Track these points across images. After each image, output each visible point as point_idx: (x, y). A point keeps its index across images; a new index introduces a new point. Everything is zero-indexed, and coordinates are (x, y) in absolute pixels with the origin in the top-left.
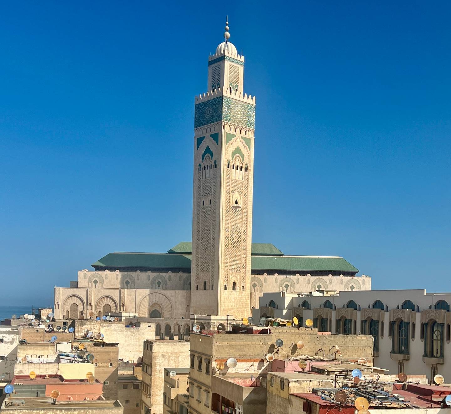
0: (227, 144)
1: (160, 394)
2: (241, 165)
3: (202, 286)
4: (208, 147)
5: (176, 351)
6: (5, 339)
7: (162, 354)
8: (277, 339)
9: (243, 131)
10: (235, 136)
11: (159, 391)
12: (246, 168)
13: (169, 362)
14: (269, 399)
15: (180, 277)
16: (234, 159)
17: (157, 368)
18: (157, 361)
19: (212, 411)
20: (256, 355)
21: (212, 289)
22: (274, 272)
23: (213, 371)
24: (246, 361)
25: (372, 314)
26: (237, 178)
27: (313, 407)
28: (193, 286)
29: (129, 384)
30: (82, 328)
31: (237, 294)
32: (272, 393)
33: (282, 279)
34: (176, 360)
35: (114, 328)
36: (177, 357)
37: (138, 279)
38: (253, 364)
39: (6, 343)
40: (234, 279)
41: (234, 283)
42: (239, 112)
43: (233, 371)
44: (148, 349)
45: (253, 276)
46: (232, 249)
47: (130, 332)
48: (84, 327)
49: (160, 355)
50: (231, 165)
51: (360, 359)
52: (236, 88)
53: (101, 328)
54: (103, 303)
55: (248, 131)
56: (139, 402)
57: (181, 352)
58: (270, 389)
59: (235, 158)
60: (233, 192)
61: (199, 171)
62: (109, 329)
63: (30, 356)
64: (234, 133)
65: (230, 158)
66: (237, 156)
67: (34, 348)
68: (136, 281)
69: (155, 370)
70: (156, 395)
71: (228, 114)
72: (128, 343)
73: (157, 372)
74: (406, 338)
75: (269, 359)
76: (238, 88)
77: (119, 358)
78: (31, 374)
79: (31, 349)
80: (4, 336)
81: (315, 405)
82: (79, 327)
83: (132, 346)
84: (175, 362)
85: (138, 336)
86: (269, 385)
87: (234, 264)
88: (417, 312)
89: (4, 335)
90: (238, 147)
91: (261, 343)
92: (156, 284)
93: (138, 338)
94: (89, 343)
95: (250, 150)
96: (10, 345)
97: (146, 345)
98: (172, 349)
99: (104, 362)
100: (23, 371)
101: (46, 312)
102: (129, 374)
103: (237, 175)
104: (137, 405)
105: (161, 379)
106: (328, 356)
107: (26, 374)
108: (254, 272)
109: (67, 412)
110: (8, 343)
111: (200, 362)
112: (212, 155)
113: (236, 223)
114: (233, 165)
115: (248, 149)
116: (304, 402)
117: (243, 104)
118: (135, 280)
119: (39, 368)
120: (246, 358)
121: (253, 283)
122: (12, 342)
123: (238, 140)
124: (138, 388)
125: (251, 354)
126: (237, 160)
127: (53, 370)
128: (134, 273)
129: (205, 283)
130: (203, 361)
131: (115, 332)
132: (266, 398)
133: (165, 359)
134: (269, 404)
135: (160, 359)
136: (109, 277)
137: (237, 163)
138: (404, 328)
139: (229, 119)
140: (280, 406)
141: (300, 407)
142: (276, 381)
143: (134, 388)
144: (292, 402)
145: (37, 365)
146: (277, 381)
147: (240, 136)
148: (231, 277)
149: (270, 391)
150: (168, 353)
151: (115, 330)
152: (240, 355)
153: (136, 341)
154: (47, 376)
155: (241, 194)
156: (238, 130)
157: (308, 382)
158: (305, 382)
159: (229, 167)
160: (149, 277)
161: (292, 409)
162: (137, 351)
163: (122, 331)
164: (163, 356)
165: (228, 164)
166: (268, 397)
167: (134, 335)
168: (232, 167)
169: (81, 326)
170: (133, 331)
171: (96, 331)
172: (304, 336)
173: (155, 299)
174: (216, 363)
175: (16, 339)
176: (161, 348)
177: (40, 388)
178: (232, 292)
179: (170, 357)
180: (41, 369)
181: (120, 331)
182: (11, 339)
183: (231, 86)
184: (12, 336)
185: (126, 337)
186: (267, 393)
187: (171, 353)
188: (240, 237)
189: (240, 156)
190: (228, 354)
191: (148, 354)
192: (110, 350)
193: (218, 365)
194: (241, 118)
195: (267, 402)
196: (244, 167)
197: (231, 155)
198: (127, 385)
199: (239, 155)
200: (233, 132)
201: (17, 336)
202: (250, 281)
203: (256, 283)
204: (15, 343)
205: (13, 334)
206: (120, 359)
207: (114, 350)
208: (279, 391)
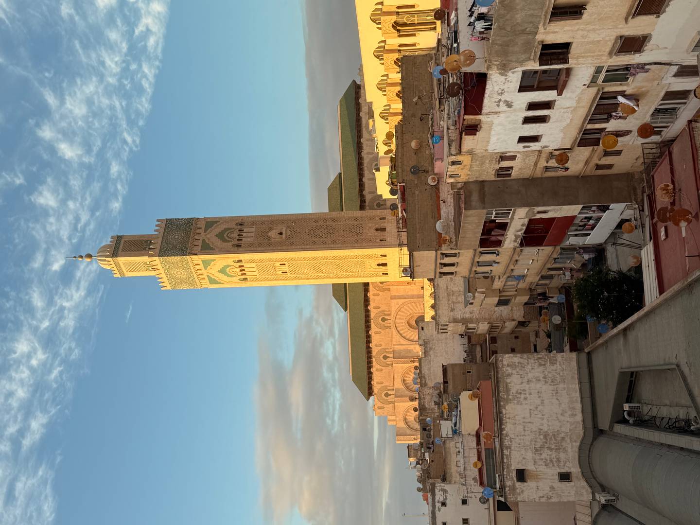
0: (214, 249)
1: (500, 311)
2: (237, 231)
3: (384, 268)
4: (219, 271)
5: (446, 294)
6: (442, 499)
7: (451, 311)
8: (410, 173)
9: (198, 231)
10: (204, 240)
11: (496, 313)
12: (240, 225)
13: (459, 303)
14: (477, 178)
15: (374, 295)
16: (230, 240)
17: (468, 317)
18: (460, 318)
19: (503, 247)
20: (431, 198)
21: (385, 256)
22: (362, 182)
23: (453, 249)
24: (439, 209)
25: (391, 60)
26: (252, 234)
27: (470, 123)
28: (384, 279)
29: (491, 349)
30: (429, 409)
31: (390, 225)
32: (469, 175)
33: (368, 172)
34: (456, 294)
35: (426, 371)
36: (453, 293)
37: (381, 345)
38: (442, 201)
39: (446, 499)
40: (373, 230)
41: (377, 230)
42: (176, 237)
43: (452, 225)
44: (446, 329)
45: (367, 208)
46: (337, 234)
47: (430, 351)
48: (427, 406)
49: (452, 314)
50: (237, 242)
51: (429, 69)
52: (149, 242)
53: (428, 386)
54: (410, 385)
55: (198, 226)
56: (513, 335)
57: (447, 288)
58: (463, 178)
59: (229, 238)
60: (269, 238)
61: (248, 280)
62: (429, 377)
63: (459, 470)
64: (201, 241)
65: (230, 244)
66: (227, 236)
67: (449, 465)
68: (383, 347)
69: (471, 318)
70: (501, 315)
71: (179, 250)
72: (444, 353)
73: (473, 317)
74: (416, 16)
75: (435, 181)
76: (148, 240)
77: (463, 363)
78: (476, 467)
79: (450, 469)
80: (438, 501)
81: (466, 121)
82: (428, 411)
83: (447, 348)
84: (459, 295)
85: (434, 341)
86: (460, 180)
87: (355, 231)
88: (383, 5)
89: (436, 500)
90: (217, 236)
91: (417, 193)
92: (384, 323)
93: (437, 341)
94: (444, 399)
95: (219, 222)
96: (448, 493)
97: (442, 331)
98: (444, 299)
99: (466, 381)
100: (474, 476)
101: (412, 453)
102: (480, 349)
103: (249, 235)
104: (516, 337)
105: (481, 311)
106: (428, 109)
107: (477, 473)
108: (362, 208)
109: (504, 422)
110: (445, 495)
111: (445, 265)
112: (228, 266)
113: (306, 232)
114: (238, 240)
115: (218, 223)
116: (465, 135)
117: (166, 233)
118: (381, 349)
119: (469, 457)
120: (436, 210)
121: (376, 207)
122: (445, 491)
123: (208, 236)
124: (495, 337)
125: (431, 203)
126: (232, 235)
127: (470, 441)
128: (373, 350)
129: (379, 265)
130: (443, 261)
131: (432, 369)
132: (476, 182)
133: (457, 307)
134: (483, 178)
135: (456, 313)
136: (380, 380)
137: (235, 235)
138: (405, 19)
139: (185, 248)
140: (482, 164)
141: (473, 139)
142: (453, 172)
143: (496, 343)
144: (469, 150)
145: (465, 460)
146: (453, 170)
147: (203, 233)
148: (370, 234)
149: (467, 177)
150: (449, 304)
151: (429, 369)
152: (432, 217)
153: (441, 344)
154: (477, 448)
155: (270, 229)
156: (197, 237)
157: (450, 131)
158: (449, 135)
159: (240, 245)
160: (376, 333)
161: (477, 150)
162: (453, 342)
163: (430, 361)
164: (452, 310)
165: (237, 246)
166: (475, 179)
167: (434, 347)
168: (240, 242)
169: (426, 410)
170: (429, 348)
171: (431, 392)
172: (405, 141)
173: (402, 323)
174: (443, 245)
175: (440, 486)
176: (443, 313)
177: (489, 455)
178: (388, 231)
179: (453, 302)
180: (470, 455)
181: (430, 364)
182: (441, 493)
183: (147, 249)
184: (437, 491)
185: (437, 356)
186: (470, 180)
187: (449, 300)
188: (322, 227)
189: (227, 232)
190: (432, 232)
191: (452, 328)
192: (451, 374)
193: (446, 243)
194: (182, 234)
195: (481, 180)
196: (239, 227)
197: (226, 244)
198: (492, 351)
199: (226, 234)
200: (200, 243)
201: (436, 485)
202: (373, 211)
203: (375, 204)
204: (445, 488)
205: (435, 491)
206: (464, 361)
207: (451, 369)
208: (464, 166)
